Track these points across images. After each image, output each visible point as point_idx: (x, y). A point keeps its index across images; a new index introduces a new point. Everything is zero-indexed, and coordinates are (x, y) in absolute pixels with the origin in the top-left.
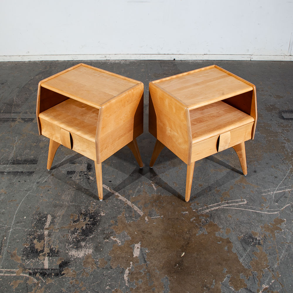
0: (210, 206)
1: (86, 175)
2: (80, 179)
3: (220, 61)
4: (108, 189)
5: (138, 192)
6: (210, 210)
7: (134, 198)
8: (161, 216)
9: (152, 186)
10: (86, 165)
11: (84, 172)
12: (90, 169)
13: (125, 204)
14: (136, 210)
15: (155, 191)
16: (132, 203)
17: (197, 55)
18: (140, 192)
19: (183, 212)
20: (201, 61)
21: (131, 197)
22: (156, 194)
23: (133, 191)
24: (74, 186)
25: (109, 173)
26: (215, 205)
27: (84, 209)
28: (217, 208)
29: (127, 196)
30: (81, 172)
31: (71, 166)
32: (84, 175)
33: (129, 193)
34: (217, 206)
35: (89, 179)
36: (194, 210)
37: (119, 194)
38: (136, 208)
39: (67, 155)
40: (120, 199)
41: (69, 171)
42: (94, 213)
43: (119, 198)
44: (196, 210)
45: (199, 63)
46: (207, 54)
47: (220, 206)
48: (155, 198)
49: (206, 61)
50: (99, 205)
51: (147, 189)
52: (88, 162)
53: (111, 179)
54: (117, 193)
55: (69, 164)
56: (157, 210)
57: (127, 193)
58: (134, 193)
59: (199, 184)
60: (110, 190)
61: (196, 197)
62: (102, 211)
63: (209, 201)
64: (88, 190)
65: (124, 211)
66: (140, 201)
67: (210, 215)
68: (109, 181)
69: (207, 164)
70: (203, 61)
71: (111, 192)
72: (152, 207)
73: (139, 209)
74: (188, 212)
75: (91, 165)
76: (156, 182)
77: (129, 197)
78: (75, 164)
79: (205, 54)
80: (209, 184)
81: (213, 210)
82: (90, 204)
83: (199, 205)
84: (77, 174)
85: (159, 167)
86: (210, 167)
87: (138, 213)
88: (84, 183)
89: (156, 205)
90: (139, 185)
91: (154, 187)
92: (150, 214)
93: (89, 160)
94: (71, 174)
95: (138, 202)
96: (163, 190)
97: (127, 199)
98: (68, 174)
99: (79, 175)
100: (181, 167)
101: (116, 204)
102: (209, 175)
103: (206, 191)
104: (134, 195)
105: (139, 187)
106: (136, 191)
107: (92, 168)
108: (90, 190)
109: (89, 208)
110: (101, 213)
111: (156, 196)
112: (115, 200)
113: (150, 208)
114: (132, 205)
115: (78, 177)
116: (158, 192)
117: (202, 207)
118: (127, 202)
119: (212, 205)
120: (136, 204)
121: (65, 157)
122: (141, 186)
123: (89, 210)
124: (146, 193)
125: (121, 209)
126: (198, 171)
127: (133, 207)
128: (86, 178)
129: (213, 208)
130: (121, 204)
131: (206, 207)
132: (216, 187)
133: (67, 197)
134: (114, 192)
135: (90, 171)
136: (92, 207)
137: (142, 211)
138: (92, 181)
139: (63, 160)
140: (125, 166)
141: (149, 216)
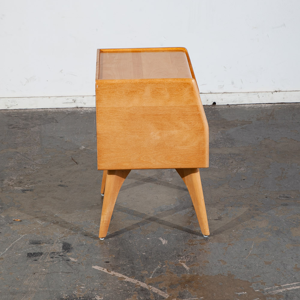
0: (286, 285)
1: (63, 256)
2: (53, 261)
4: (104, 271)
5: (157, 272)
6: (284, 290)
7: (151, 279)
8: (199, 298)
9: (182, 265)
10: (61, 245)
11: (58, 253)
12: (69, 248)
13: (136, 286)
14: (156, 292)
15: (187, 271)
16: (149, 284)
17: (260, 94)
18: (162, 272)
19: (238, 293)
20: (269, 105)
21: (146, 278)
22: (189, 274)
23: (148, 272)
24: (44, 270)
25: (105, 253)
27: (66, 294)
28: (298, 287)
29: (139, 277)
30: (53, 253)
31: (33, 247)
32: (59, 257)
33: (142, 274)
34: (297, 285)
35: (68, 260)
36: (257, 291)
37: (124, 276)
38: (155, 290)
39: (22, 234)
40: (128, 282)
41: (31, 252)
42: (83, 297)
43: (125, 280)
44: (260, 290)
45: (265, 107)
46: (280, 91)
48: (187, 278)
49: (279, 104)
50: (91, 289)
51: (173, 269)
52: (63, 242)
53: (107, 260)
54: (120, 274)
55: (29, 244)
56: (192, 291)
57: (138, 274)
58: (151, 274)
59: (265, 262)
60: (108, 272)
61: (260, 276)
62: (97, 295)
63: (282, 280)
64: (69, 273)
65: (135, 294)
66: (162, 283)
67: (284, 296)
68: (105, 262)
69: (279, 238)
70: (272, 105)
71: (111, 274)
72: (184, 288)
73: (160, 291)
74: (246, 293)
75: (69, 245)
76: (188, 260)
77: (142, 279)
78: (40, 244)
79: (277, 92)
80: (282, 261)
81: (290, 290)
82: (75, 288)
83: (265, 285)
84: (46, 255)
85: (192, 244)
86: (284, 242)
87: (159, 295)
88: (61, 266)
89: (191, 286)
90: (159, 265)
91: (185, 266)
92: (180, 296)
93: (64, 239)
94: (34, 256)
95: (159, 283)
96: (201, 269)
97: (139, 281)
98: (30, 256)
99: (50, 257)
100: (231, 242)
101: (121, 287)
102: (284, 251)
103: (278, 269)
104: (151, 276)
105: (159, 267)
106: (153, 272)
107: (72, 248)
108: (72, 273)
109: (75, 293)
110: (96, 297)
111: (189, 276)
112: (118, 282)
113: (181, 289)
114: (149, 288)
115: (48, 259)
116: (192, 272)
117: (271, 287)
118: (140, 284)
119: (289, 284)
120: (155, 285)
121: (20, 237)
122: (162, 266)
123: (75, 295)
124: (172, 273)
125: (130, 292)
126: (264, 247)
127: (150, 289)
128: (63, 259)
129: (290, 287)
130: (130, 286)
131: (277, 287)
132: (296, 265)
133: (32, 283)
134: (115, 274)
135: (68, 252)
136: (79, 291)
137: (167, 293)
138: (74, 262)
139: (16, 241)
140: (131, 244)
141: (180, 298)
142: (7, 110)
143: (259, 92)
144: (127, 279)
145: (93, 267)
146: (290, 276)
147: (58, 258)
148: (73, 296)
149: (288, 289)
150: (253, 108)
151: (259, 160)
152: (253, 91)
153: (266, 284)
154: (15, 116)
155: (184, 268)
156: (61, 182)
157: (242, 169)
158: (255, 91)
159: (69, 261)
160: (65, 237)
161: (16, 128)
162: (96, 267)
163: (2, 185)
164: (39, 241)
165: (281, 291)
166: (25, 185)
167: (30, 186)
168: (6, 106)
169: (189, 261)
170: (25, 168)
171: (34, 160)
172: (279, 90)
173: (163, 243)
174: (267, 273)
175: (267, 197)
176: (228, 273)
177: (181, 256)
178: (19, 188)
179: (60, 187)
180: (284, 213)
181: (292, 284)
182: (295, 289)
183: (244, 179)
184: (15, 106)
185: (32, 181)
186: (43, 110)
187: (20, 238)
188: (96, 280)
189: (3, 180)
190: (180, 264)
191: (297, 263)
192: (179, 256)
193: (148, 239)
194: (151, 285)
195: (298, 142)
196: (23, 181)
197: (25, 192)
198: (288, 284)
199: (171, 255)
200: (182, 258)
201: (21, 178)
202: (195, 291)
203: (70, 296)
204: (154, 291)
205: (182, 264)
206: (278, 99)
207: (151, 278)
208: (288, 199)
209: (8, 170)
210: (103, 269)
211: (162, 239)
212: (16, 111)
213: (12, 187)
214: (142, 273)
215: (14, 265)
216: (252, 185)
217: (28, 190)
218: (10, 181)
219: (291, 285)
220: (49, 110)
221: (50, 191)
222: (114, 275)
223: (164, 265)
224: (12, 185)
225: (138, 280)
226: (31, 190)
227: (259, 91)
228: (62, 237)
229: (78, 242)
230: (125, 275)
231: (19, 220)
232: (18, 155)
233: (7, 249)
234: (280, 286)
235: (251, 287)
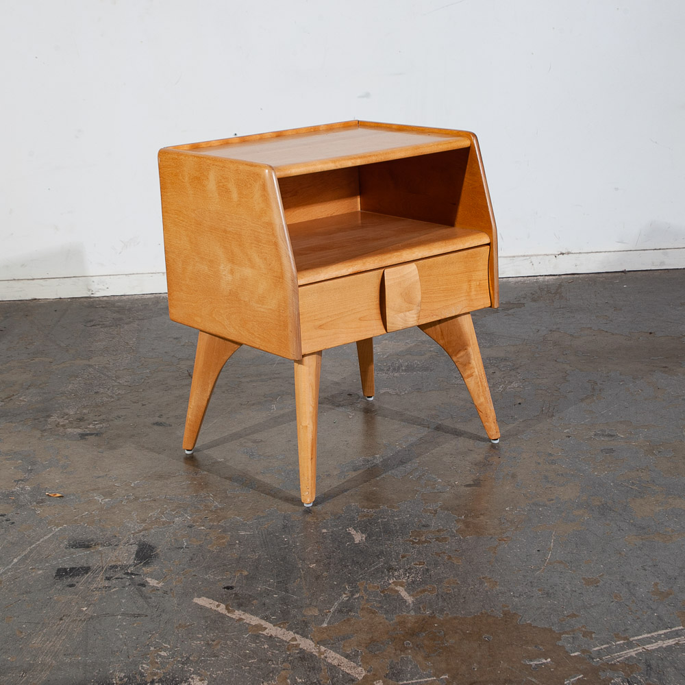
0: (641, 637)
1: (132, 574)
2: (110, 587)
3: (620, 274)
4: (219, 609)
5: (340, 611)
6: (640, 649)
7: (325, 628)
8: (438, 677)
9: (397, 591)
10: (135, 548)
11: (123, 567)
12: (150, 557)
13: (289, 650)
14: (335, 663)
15: (409, 606)
16: (319, 643)
17: (533, 259)
18: (350, 611)
19: (531, 661)
20: (551, 277)
21: (312, 627)
22: (412, 613)
23: (319, 610)
25: (226, 565)
26: (661, 635)
27: (121, 671)
28: (671, 642)
29: (298, 624)
30: (112, 567)
31: (73, 553)
32: (124, 576)
33: (304, 616)
34: (668, 636)
35: (143, 585)
36: (576, 654)
37: (263, 623)
38: (333, 657)
39: (58, 525)
40: (271, 636)
41: (66, 566)
42: (160, 680)
43: (264, 633)
44: (583, 651)
45: (543, 282)
46: (568, 253)
47: (680, 636)
48: (409, 625)
49: (568, 276)
50: (182, 658)
51: (376, 601)
52: (141, 540)
53: (230, 581)
54: (254, 618)
55: (66, 548)
56: (420, 658)
57: (295, 617)
58: (326, 615)
59: (584, 579)
60: (228, 612)
61: (578, 616)
62: (193, 673)
63: (631, 624)
64: (139, 615)
65: (284, 670)
66: (349, 638)
67: (642, 666)
68: (225, 588)
69: (608, 522)
70: (557, 277)
71: (234, 617)
72: (401, 651)
73: (346, 660)
74: (549, 660)
75: (151, 548)
76: (410, 580)
77: (302, 628)
78: (88, 547)
79: (563, 254)
80: (623, 577)
81: (653, 651)
82: (144, 656)
83: (591, 638)
84: (98, 573)
85: (419, 540)
86: (619, 530)
87: (343, 671)
88: (124, 598)
89: (417, 646)
90: (345, 594)
91: (404, 594)
92: (393, 674)
93: (143, 535)
94: (70, 576)
95: (344, 639)
96: (440, 599)
97: (297, 633)
98: (62, 576)
99: (104, 578)
100: (505, 535)
101: (251, 650)
102: (623, 553)
103: (616, 597)
104: (327, 621)
105: (344, 597)
106: (331, 610)
107: (156, 556)
108: (146, 616)
109: (143, 668)
110: (192, 678)
111: (413, 621)
112: (247, 638)
113: (395, 653)
114: (319, 651)
115: (100, 582)
116: (420, 608)
117: (608, 643)
118: (298, 642)
119: (649, 635)
120: (334, 645)
121: (51, 530)
122: (353, 595)
123: (142, 674)
124: (374, 613)
125: (273, 664)
126: (577, 544)
127: (322, 656)
128: (133, 583)
129: (652, 643)
130: (274, 649)
131: (622, 642)
132: (656, 584)
133: (50, 642)
134: (243, 617)
135: (146, 564)
136: (153, 663)
137: (360, 666)
138: (155, 589)
139: (42, 540)
140: (285, 544)
141: (391, 678)
142: (90, 297)
143: (532, 256)
144: (271, 630)
145: (196, 600)
146: (646, 613)
147: (121, 578)
148: (138, 677)
149: (649, 647)
150: (523, 283)
151: (545, 368)
152: (523, 254)
153: (593, 636)
154: (102, 307)
155: (402, 599)
156: (159, 417)
157: (515, 385)
158: (526, 254)
159: (145, 586)
160: (146, 530)
161: (99, 325)
162: (203, 601)
163: (44, 426)
164: (89, 541)
165: (632, 653)
166: (89, 424)
167: (97, 426)
168: (89, 290)
169: (413, 582)
170: (96, 393)
171: (118, 377)
172: (567, 251)
173: (357, 541)
174: (592, 607)
175: (569, 437)
176: (503, 611)
177: (396, 570)
178: (75, 430)
179: (156, 427)
180: (609, 467)
181: (656, 633)
182: (664, 646)
183: (520, 404)
184: (104, 290)
185: (103, 417)
186: (153, 296)
187: (51, 534)
188: (198, 634)
189: (49, 416)
190: (392, 589)
191: (657, 581)
192: (390, 569)
193: (324, 531)
194: (324, 645)
195: (613, 334)
196: (86, 418)
197: (87, 437)
198: (646, 635)
199: (373, 569)
200: (396, 573)
201: (85, 411)
202: (427, 658)
203: (129, 679)
204: (330, 661)
205: (399, 588)
206: (566, 266)
207: (325, 625)
208: (613, 438)
209: (64, 398)
210: (218, 606)
211: (353, 532)
212: (105, 298)
213: (62, 429)
214: (305, 613)
215: (21, 597)
216: (537, 414)
217: (92, 434)
218: (63, 417)
219: (653, 636)
220: (163, 295)
221: (134, 436)
222: (241, 619)
223: (357, 592)
224: (63, 426)
225: (294, 633)
226: (97, 434)
227: (533, 254)
228: (140, 531)
229: (171, 541)
230: (267, 619)
231: (58, 495)
232: (91, 370)
233: (15, 560)
234: (628, 640)
235: (560, 643)
